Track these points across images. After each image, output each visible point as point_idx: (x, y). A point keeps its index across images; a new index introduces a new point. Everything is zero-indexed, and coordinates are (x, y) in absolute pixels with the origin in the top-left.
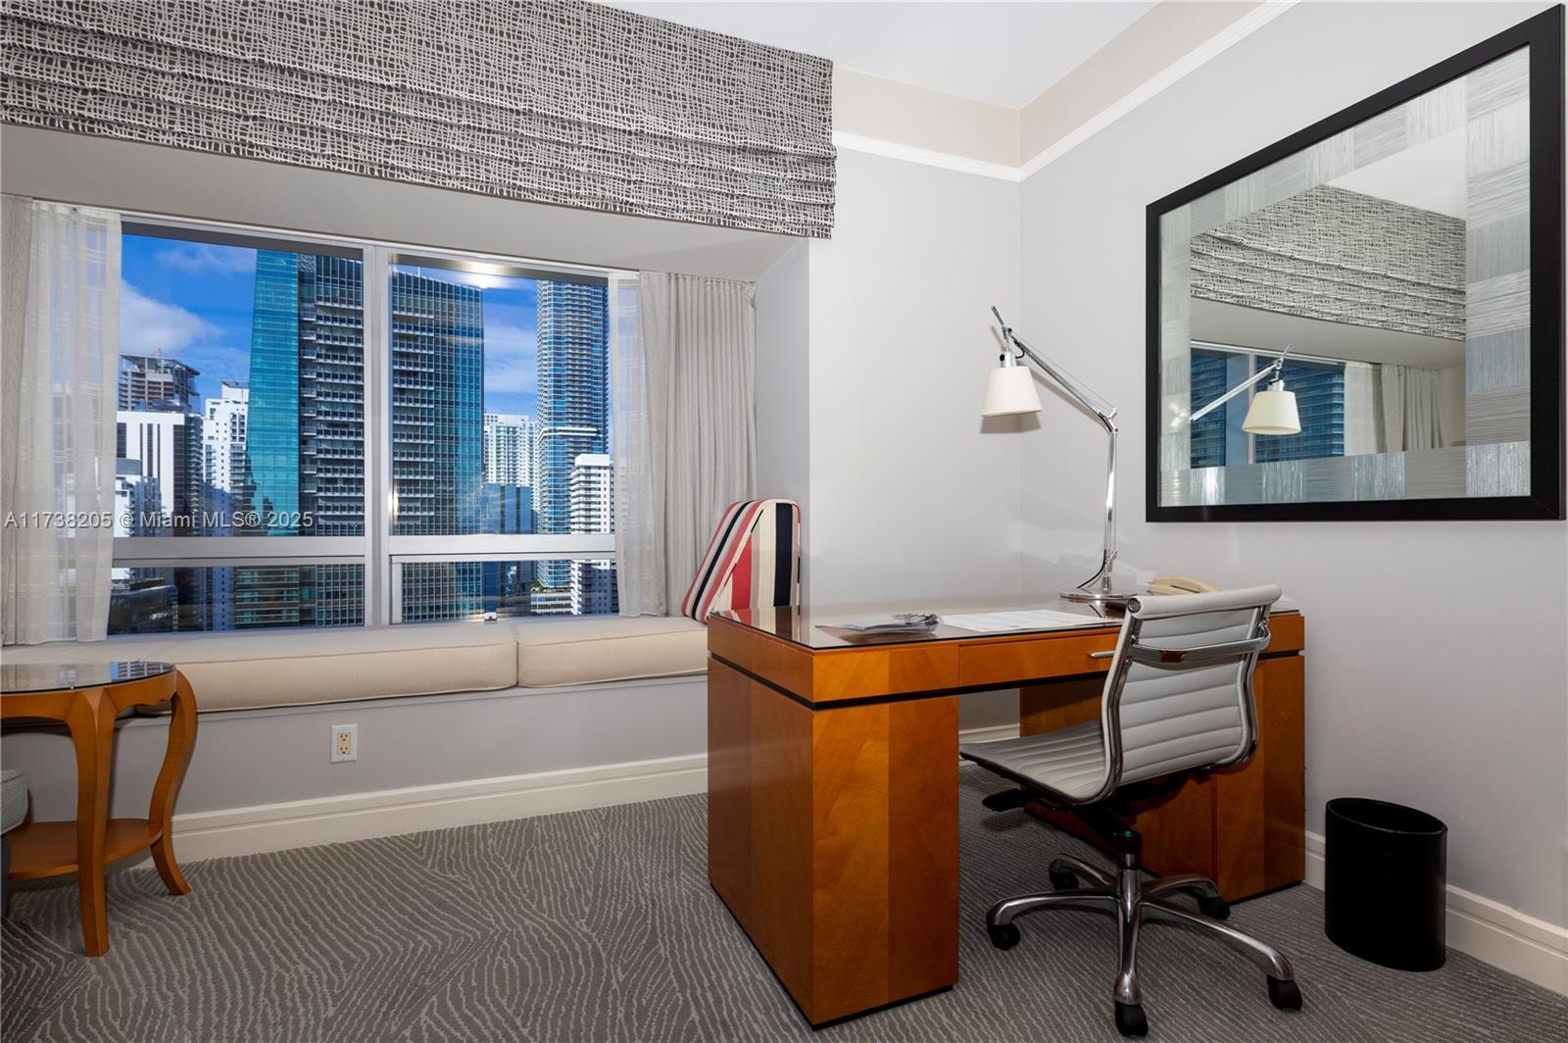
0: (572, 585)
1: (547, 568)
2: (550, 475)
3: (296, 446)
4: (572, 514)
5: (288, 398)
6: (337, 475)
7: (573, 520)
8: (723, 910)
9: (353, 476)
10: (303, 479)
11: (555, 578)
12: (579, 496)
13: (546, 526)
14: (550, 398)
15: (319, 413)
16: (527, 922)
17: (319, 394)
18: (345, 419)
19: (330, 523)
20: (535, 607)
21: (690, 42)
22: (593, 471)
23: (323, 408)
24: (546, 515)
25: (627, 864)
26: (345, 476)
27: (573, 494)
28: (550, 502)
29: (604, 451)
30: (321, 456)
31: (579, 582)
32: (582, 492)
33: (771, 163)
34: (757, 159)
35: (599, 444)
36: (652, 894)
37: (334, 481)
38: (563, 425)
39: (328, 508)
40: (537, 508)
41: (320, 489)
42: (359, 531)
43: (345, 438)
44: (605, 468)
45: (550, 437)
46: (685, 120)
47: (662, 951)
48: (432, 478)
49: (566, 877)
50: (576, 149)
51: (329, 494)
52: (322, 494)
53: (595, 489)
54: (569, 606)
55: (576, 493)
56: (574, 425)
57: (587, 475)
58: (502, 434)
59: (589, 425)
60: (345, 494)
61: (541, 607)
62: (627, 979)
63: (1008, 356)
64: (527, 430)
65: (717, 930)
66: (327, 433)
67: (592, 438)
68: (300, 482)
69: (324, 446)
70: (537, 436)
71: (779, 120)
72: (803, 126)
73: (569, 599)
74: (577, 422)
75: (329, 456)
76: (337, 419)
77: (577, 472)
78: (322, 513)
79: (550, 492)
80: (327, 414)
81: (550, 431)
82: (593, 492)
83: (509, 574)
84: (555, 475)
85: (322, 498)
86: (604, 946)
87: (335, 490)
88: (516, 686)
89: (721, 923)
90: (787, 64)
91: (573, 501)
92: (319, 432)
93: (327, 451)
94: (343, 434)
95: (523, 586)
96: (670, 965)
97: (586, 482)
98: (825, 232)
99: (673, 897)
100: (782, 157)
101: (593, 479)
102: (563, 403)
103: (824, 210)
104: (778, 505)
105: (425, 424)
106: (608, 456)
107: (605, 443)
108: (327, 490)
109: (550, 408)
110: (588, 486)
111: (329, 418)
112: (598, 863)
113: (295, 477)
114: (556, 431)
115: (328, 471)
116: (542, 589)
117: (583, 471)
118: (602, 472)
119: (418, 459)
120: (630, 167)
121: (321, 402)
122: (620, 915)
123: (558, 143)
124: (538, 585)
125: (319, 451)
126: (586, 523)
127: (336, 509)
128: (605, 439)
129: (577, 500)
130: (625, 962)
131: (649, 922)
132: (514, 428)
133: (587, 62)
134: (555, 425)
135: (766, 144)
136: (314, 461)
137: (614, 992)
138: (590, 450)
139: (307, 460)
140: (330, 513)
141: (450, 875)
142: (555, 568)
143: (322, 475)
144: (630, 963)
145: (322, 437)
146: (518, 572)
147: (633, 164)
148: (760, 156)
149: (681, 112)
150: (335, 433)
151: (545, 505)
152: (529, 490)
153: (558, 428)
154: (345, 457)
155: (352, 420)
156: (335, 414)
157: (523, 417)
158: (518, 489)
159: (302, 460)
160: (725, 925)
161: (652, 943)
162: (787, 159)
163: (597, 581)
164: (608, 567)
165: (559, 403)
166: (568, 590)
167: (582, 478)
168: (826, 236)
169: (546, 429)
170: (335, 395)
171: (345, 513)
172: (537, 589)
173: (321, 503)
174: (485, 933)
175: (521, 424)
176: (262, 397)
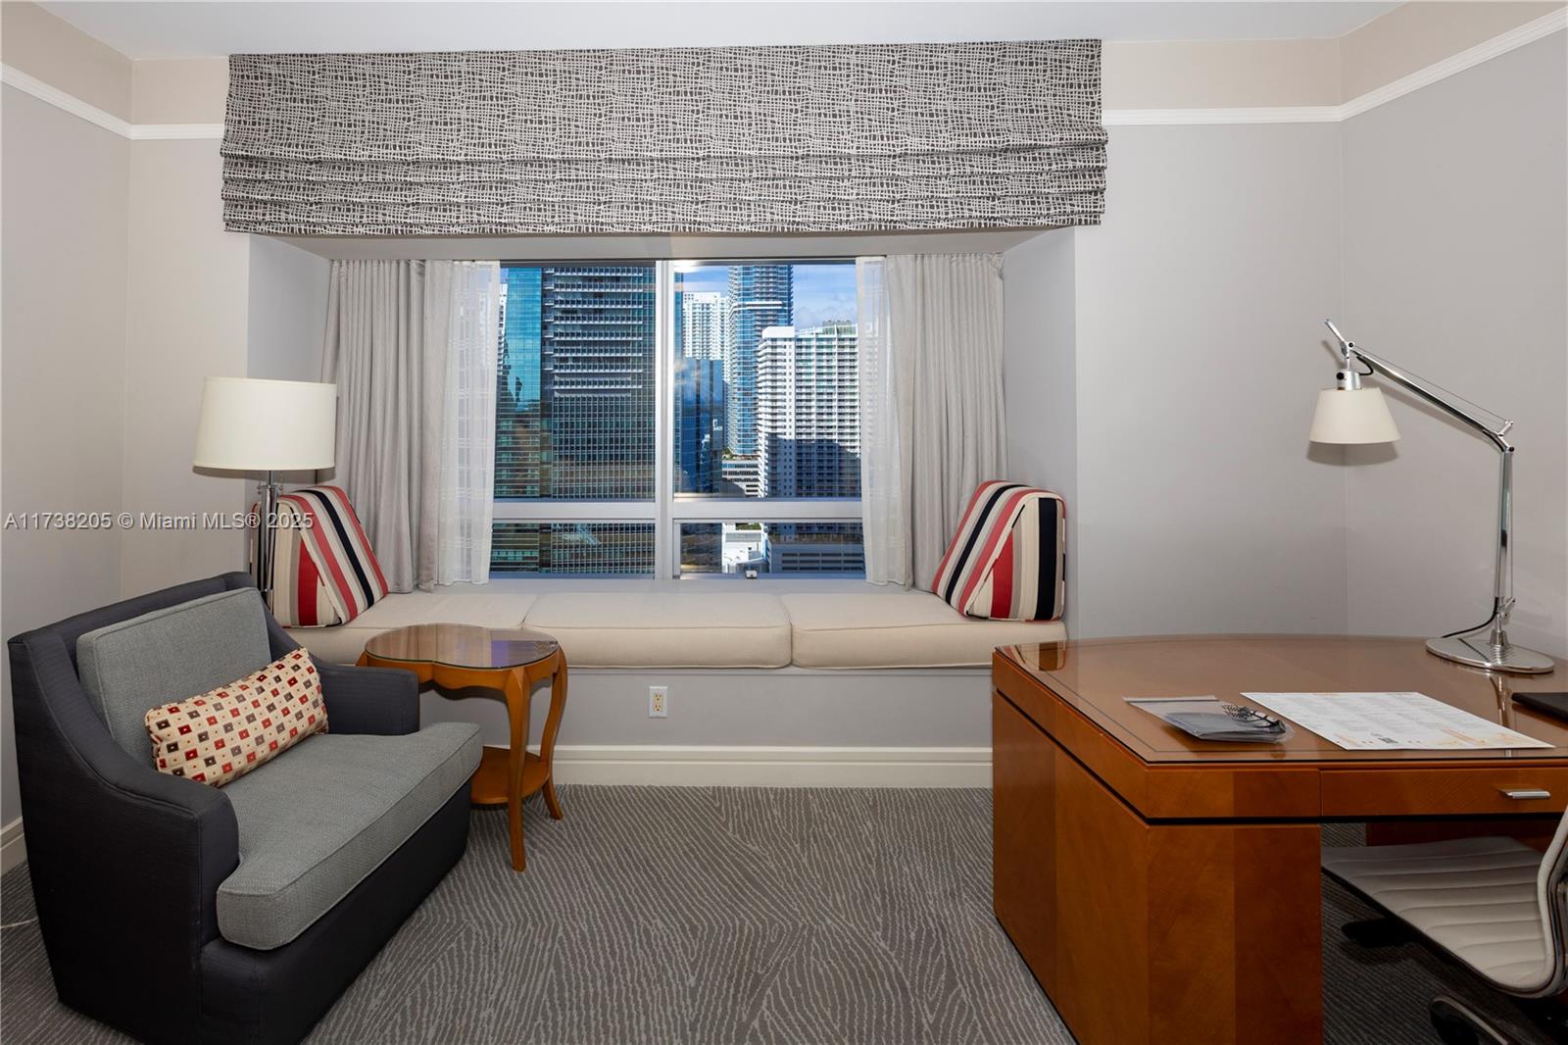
0: (759, 453)
1: (736, 436)
2: (739, 348)
3: (539, 331)
4: (760, 385)
5: (534, 291)
6: (568, 355)
7: (760, 391)
8: (1016, 958)
9: (580, 355)
10: (544, 358)
11: (744, 446)
12: (766, 367)
13: (736, 396)
14: (739, 274)
15: (556, 302)
16: (829, 922)
17: (556, 286)
18: (574, 306)
19: (562, 396)
20: (726, 473)
21: (951, 57)
22: (779, 343)
23: (559, 298)
24: (736, 386)
25: (906, 869)
26: (574, 355)
27: (760, 366)
28: (739, 374)
29: (789, 323)
30: (557, 339)
31: (766, 451)
32: (769, 364)
33: (1034, 159)
34: (1019, 158)
35: (785, 316)
36: (938, 916)
37: (566, 359)
38: (751, 300)
39: (561, 383)
40: (727, 380)
41: (555, 367)
42: (652, 499)
43: (574, 322)
44: (790, 340)
45: (739, 312)
46: (947, 135)
47: (964, 995)
48: (641, 355)
49: (852, 873)
50: (846, 181)
51: (563, 371)
52: (557, 371)
53: (781, 360)
54: (756, 473)
55: (763, 365)
56: (762, 299)
57: (772, 347)
58: (697, 310)
59: (775, 299)
60: (574, 371)
61: (731, 473)
62: (937, 1020)
63: (1348, 375)
64: (719, 306)
65: (1016, 983)
66: (562, 319)
67: (778, 310)
68: (542, 361)
69: (559, 330)
70: (727, 311)
71: (1042, 114)
72: (1069, 115)
73: (756, 466)
74: (764, 296)
75: (563, 339)
76: (569, 306)
77: (764, 344)
78: (557, 387)
79: (739, 363)
80: (562, 302)
81: (739, 306)
82: (779, 364)
83: (703, 442)
84: (744, 348)
85: (557, 374)
86: (906, 970)
87: (567, 367)
88: (791, 664)
89: (1019, 976)
90: (1051, 54)
91: (760, 372)
92: (556, 318)
93: (562, 335)
94: (573, 319)
95: (715, 453)
96: (975, 1017)
97: (772, 354)
98: (1093, 219)
99: (961, 926)
100: (1045, 151)
101: (779, 350)
102: (751, 279)
103: (1093, 197)
104: (1040, 499)
105: (635, 307)
106: (793, 328)
107: (790, 315)
108: (561, 367)
109: (739, 285)
110: (774, 357)
111: (563, 306)
112: (878, 860)
113: (538, 357)
114: (744, 306)
115: (562, 351)
116: (732, 456)
117: (770, 343)
118: (787, 343)
119: (630, 339)
120: (894, 188)
121: (557, 293)
122: (913, 936)
123: (831, 178)
124: (728, 452)
125: (556, 335)
126: (772, 394)
127: (567, 383)
128: (789, 311)
129: (763, 371)
130: (931, 999)
131: (943, 952)
132: (708, 305)
133: (856, 100)
134: (744, 300)
135: (1029, 142)
136: (552, 343)
137: (927, 1034)
138: (776, 323)
139: (547, 343)
140: (563, 387)
141: (750, 846)
142: (744, 436)
143: (557, 355)
144: (936, 1000)
145: (557, 322)
146: (711, 440)
147: (897, 185)
148: (1022, 154)
149: (943, 128)
150: (567, 319)
151: (735, 376)
152: (721, 363)
153: (747, 303)
154: (574, 339)
155: (580, 306)
156: (567, 302)
157: (715, 294)
158: (712, 362)
159: (544, 342)
160: (1023, 979)
161: (951, 984)
162: (1052, 151)
163: (783, 450)
164: (793, 437)
165: (747, 279)
166: (755, 457)
167: (769, 350)
168: (1095, 222)
169: (736, 304)
170: (568, 287)
171: (574, 387)
172: (727, 456)
173: (557, 378)
174: (795, 925)
175: (713, 301)
176: (516, 292)
